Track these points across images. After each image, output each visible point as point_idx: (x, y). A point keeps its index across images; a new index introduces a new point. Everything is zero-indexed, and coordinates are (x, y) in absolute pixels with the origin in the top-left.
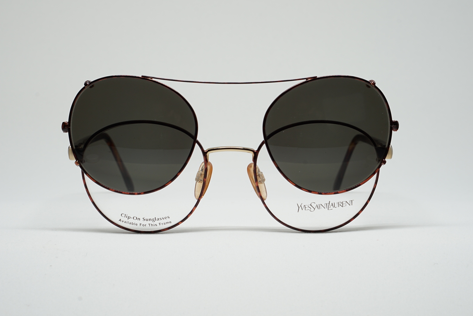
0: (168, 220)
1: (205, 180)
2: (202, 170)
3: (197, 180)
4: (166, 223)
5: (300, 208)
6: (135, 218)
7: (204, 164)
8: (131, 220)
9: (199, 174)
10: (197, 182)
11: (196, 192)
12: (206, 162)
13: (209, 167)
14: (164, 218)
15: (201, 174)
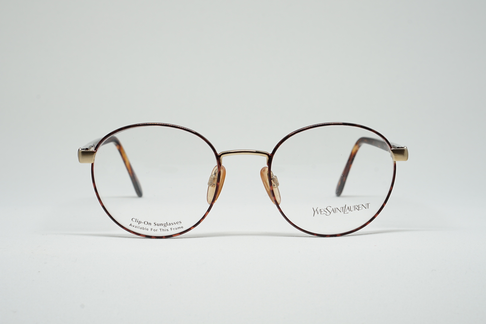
0: (179, 225)
1: (218, 184)
2: (215, 174)
3: (210, 184)
4: (177, 229)
5: (316, 212)
6: (146, 223)
7: (217, 167)
8: (142, 225)
9: (212, 178)
10: (210, 187)
11: (208, 196)
12: (219, 166)
13: (222, 171)
14: (176, 223)
15: (214, 179)
